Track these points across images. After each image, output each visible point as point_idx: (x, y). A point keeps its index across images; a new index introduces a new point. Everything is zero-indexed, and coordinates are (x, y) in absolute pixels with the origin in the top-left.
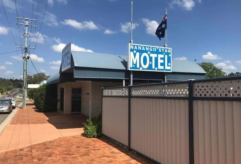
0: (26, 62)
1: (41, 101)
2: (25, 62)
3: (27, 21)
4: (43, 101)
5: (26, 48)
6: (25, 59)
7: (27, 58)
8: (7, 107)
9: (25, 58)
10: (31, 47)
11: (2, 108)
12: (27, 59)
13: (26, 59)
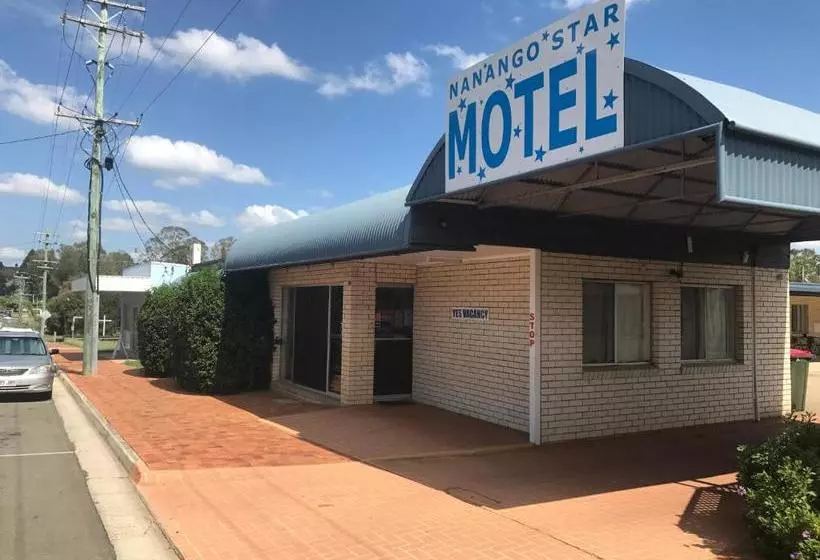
0: (99, 182)
1: (204, 343)
2: (96, 181)
3: (105, 12)
4: (210, 345)
5: (99, 123)
6: (95, 167)
7: (103, 163)
8: (42, 368)
9: (97, 162)
10: (120, 121)
11: (22, 372)
12: (105, 170)
13: (100, 167)
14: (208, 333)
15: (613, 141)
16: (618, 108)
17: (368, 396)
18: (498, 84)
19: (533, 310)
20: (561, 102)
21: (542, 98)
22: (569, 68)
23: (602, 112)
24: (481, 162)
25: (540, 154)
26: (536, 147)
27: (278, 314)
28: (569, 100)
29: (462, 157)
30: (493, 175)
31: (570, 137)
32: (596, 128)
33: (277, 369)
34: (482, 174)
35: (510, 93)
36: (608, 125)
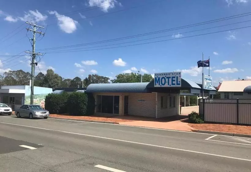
14: (85, 104)
15: (180, 86)
16: (181, 83)
17: (123, 114)
18: (164, 76)
19: (156, 100)
20: (173, 81)
21: (170, 80)
22: (174, 77)
23: (178, 83)
24: (161, 84)
25: (170, 85)
26: (170, 84)
27: (96, 100)
28: (174, 81)
29: (157, 83)
30: (163, 86)
31: (174, 84)
32: (177, 84)
33: (95, 111)
34: (161, 86)
35: (166, 78)
36: (179, 84)
